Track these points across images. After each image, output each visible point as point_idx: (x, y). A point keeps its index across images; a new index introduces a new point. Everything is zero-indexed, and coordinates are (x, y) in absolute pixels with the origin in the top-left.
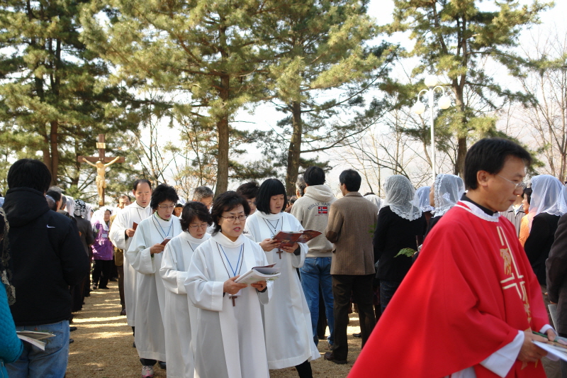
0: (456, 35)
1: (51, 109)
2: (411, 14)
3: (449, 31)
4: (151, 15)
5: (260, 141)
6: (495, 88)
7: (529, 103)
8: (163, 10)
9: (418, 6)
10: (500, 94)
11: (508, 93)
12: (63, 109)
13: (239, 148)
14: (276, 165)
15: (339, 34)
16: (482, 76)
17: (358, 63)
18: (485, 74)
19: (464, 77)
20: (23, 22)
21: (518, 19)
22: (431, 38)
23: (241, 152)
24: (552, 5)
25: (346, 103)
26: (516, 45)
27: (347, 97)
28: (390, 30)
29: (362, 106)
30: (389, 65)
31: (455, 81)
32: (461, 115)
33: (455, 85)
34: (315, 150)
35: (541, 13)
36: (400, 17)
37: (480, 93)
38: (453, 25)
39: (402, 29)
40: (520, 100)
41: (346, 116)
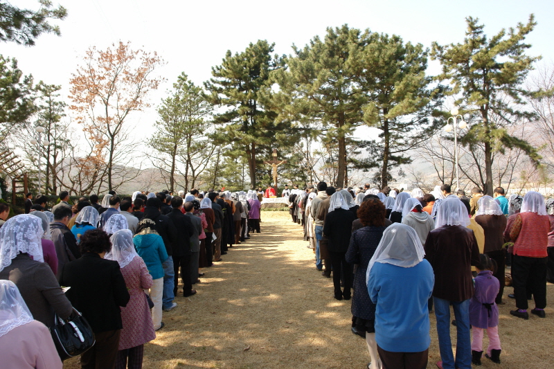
0: (483, 78)
1: (250, 137)
2: (453, 68)
3: (478, 76)
4: (295, 85)
5: (368, 147)
6: (510, 111)
7: (533, 119)
8: (302, 81)
9: (457, 63)
10: (512, 114)
11: (517, 113)
12: (256, 136)
13: (356, 151)
14: (378, 160)
15: (399, 87)
16: (500, 103)
17: (410, 103)
18: (502, 101)
19: (487, 104)
20: (236, 94)
21: (518, 68)
22: (465, 82)
23: (357, 153)
24: (540, 58)
25: (417, 122)
26: (521, 83)
27: (417, 119)
28: (441, 78)
29: (428, 124)
30: (442, 99)
31: (482, 107)
32: (484, 128)
33: (482, 109)
34: (400, 151)
35: (533, 64)
36: (445, 70)
37: (499, 114)
38: (481, 72)
39: (448, 77)
40: (526, 117)
41: (417, 130)
